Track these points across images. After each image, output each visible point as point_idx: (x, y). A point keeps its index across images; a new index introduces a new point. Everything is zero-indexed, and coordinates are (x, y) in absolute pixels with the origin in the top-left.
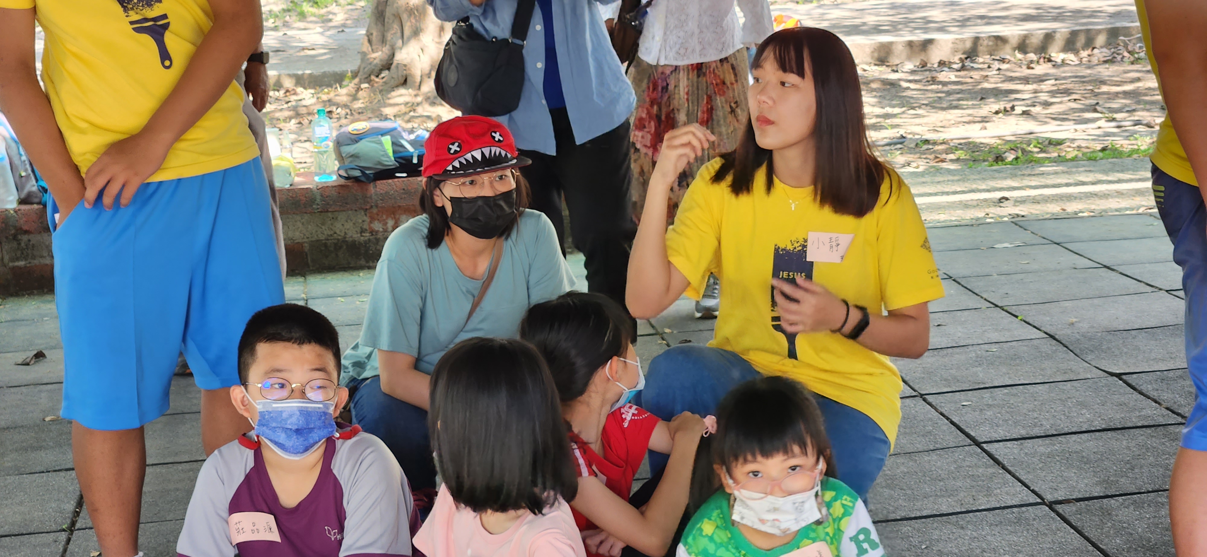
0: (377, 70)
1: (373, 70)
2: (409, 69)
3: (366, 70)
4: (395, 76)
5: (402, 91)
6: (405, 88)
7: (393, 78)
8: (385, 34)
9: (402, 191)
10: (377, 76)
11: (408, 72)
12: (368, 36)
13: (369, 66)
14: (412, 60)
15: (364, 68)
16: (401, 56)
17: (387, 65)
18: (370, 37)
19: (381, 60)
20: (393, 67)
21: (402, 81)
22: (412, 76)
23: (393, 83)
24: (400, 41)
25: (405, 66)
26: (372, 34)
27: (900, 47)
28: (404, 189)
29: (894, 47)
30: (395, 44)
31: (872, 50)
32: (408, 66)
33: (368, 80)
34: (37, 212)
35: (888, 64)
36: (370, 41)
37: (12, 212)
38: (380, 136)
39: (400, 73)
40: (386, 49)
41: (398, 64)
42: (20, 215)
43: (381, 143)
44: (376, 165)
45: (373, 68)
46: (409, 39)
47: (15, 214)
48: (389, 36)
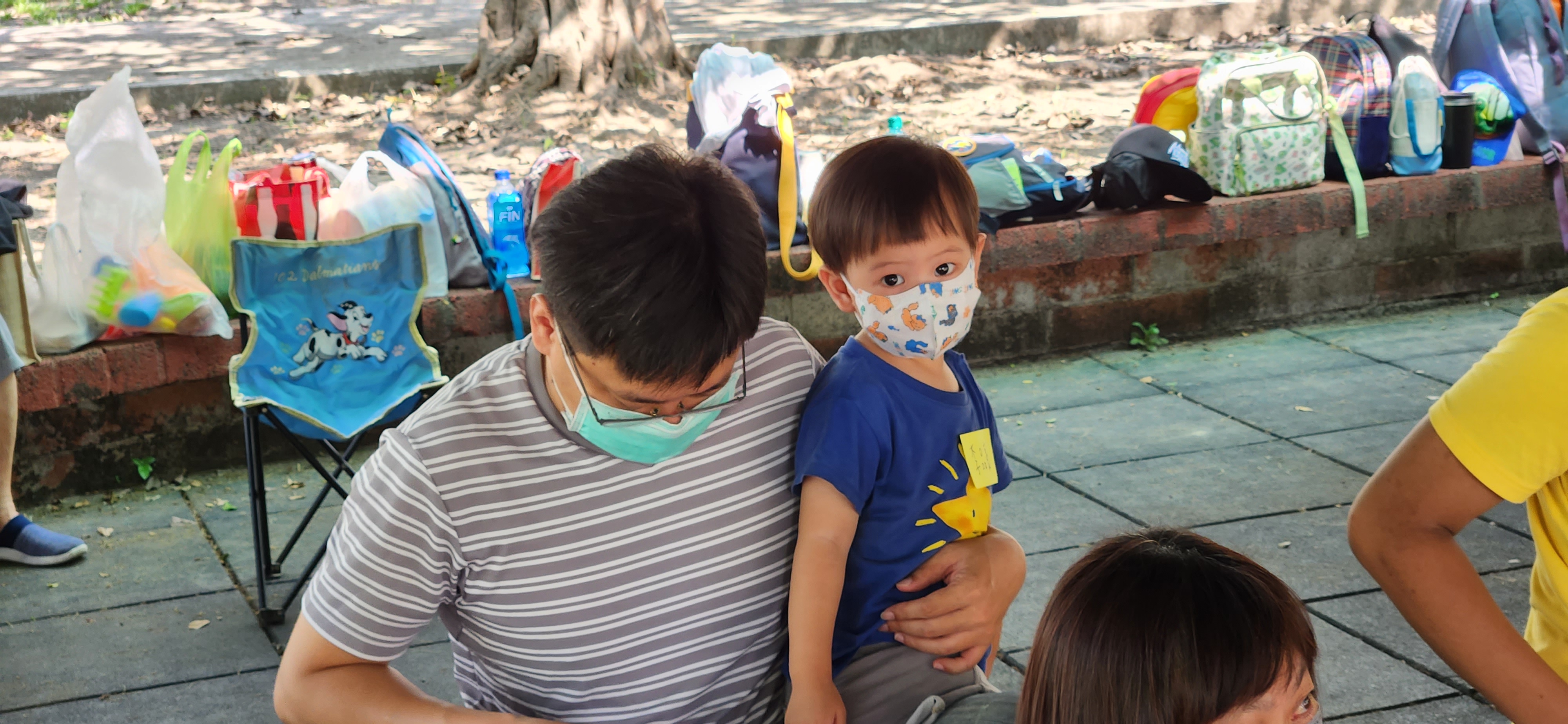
0: (509, 64)
1: (504, 65)
2: (564, 63)
3: (492, 66)
4: (543, 73)
5: (554, 95)
6: (560, 91)
7: (540, 76)
8: (518, 11)
9: (1034, 245)
10: (511, 74)
11: (561, 67)
12: (488, 16)
13: (497, 61)
14: (569, 50)
15: (489, 64)
16: (549, 43)
17: (528, 56)
18: (492, 17)
19: (516, 51)
20: (538, 59)
21: (552, 79)
22: (569, 73)
23: (539, 84)
24: (545, 22)
25: (557, 57)
26: (495, 13)
27: (1187, 15)
28: (1037, 242)
29: (1178, 15)
30: (537, 26)
31: (1151, 20)
32: (563, 58)
33: (498, 79)
34: (486, 300)
35: (1173, 39)
36: (492, 24)
37: (447, 303)
38: (998, 159)
39: (550, 69)
40: (524, 36)
41: (547, 55)
42: (459, 307)
43: (1002, 170)
44: (1001, 204)
45: (504, 62)
46: (561, 17)
47: (451, 306)
48: (525, 14)
